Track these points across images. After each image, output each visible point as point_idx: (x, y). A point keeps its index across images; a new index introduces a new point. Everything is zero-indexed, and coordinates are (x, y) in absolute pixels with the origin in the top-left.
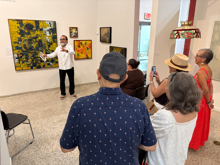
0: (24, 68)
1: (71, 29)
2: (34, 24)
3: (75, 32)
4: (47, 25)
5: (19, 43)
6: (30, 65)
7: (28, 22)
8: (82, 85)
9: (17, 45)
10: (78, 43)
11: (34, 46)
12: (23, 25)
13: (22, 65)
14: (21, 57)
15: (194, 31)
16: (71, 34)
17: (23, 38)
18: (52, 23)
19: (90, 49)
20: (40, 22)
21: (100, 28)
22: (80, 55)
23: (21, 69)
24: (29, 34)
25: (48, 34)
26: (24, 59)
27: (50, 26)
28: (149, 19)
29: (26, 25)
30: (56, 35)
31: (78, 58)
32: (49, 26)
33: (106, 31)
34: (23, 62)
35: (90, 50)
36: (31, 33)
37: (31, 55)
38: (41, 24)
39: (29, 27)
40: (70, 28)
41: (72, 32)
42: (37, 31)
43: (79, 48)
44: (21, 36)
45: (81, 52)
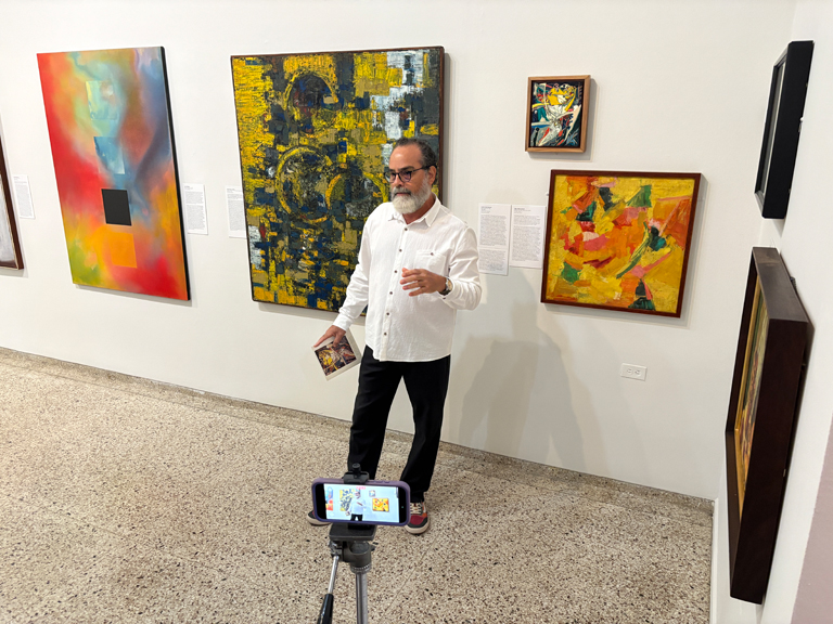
2: (330, 76)
4: (391, 72)
5: (267, 174)
6: (304, 286)
7: (306, 63)
9: (259, 182)
10: (583, 192)
11: (327, 194)
12: (287, 81)
14: (274, 241)
18: (419, 60)
20: (358, 60)
22: (584, 276)
23: (272, 299)
24: (306, 127)
26: (285, 256)
27: (410, 81)
29: (296, 85)
30: (439, 136)
32: (405, 78)
34: (280, 268)
35: (671, 251)
36: (315, 123)
37: (311, 240)
38: (362, 71)
39: (309, 90)
41: (543, 112)
42: (340, 115)
43: (585, 229)
44: (277, 141)
45: (599, 255)
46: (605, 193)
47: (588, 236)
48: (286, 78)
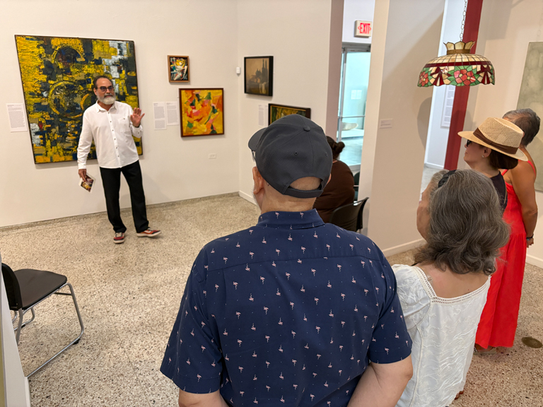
0: (56, 158)
1: (172, 60)
2: (80, 49)
3: (182, 68)
4: (112, 49)
5: (42, 95)
6: (70, 150)
7: (65, 41)
8: (199, 201)
9: (38, 100)
10: (191, 96)
11: (81, 103)
12: (54, 50)
13: (49, 150)
14: (49, 130)
15: (479, 67)
16: (171, 74)
17: (52, 82)
18: (124, 45)
19: (218, 110)
20: (94, 43)
21: (245, 58)
22: (194, 125)
23: (49, 160)
24: (67, 72)
25: (114, 73)
26: (56, 136)
27: (121, 53)
28: (367, 37)
29: (60, 51)
30: (136, 77)
31: (189, 134)
32: (118, 53)
33: (258, 66)
34: (54, 143)
35: (219, 113)
36: (72, 70)
37: (73, 126)
38: (97, 48)
39: (68, 54)
40: (170, 57)
41: (175, 68)
42: (86, 67)
43: (193, 109)
44: (49, 79)
45: (198, 117)
46: (197, 95)
47: (194, 111)
48: (53, 47)
